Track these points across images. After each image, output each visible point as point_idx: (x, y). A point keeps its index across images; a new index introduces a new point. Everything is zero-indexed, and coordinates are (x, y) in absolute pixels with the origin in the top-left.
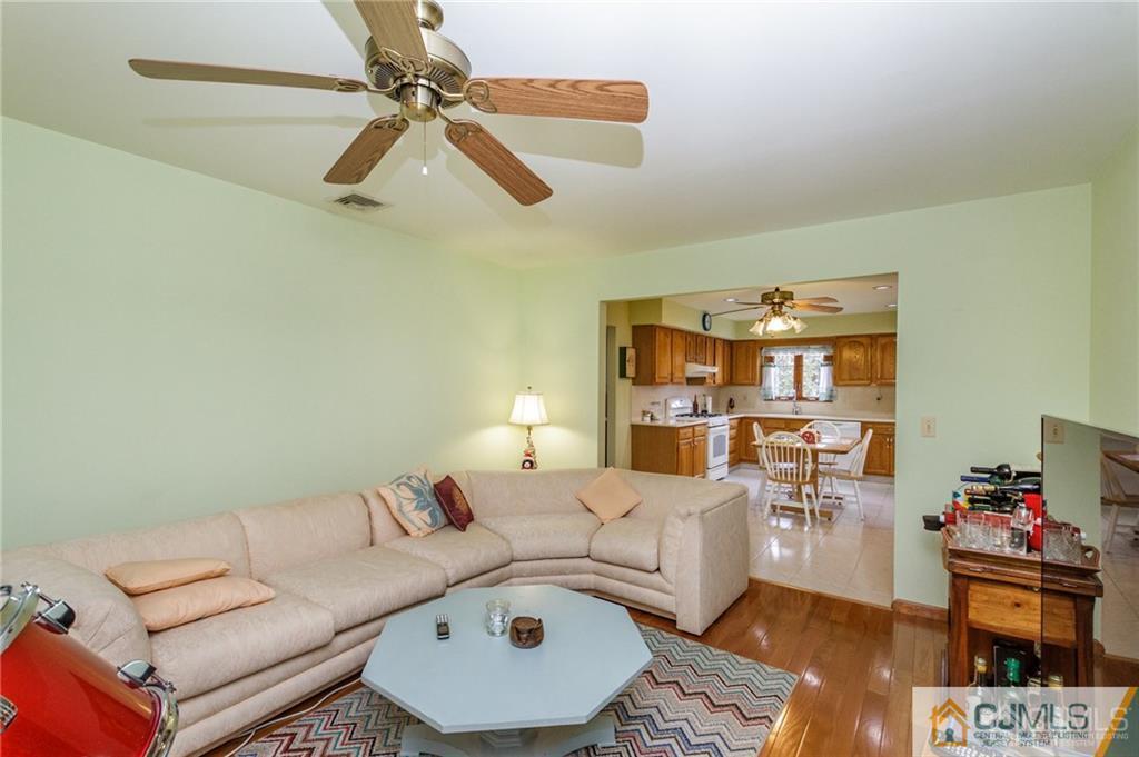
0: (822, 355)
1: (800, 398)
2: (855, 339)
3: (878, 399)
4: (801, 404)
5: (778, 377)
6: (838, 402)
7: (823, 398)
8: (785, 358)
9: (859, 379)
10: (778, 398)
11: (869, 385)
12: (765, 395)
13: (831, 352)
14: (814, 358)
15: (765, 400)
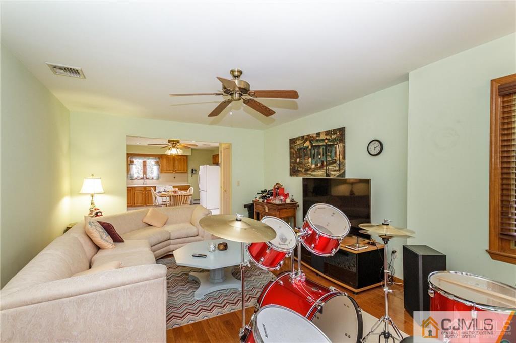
0: (154, 161)
1: (146, 178)
2: (168, 156)
3: (174, 178)
6: (161, 179)
7: (155, 178)
8: (138, 161)
9: (170, 171)
10: (136, 178)
11: (172, 173)
12: (131, 177)
13: (158, 160)
14: (151, 162)
15: (130, 180)
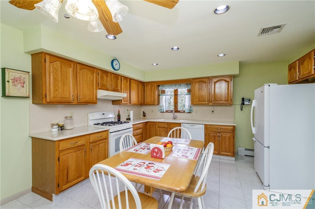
0: (187, 89)
1: (177, 111)
2: (202, 80)
3: (213, 112)
4: (177, 114)
5: (166, 101)
7: (186, 111)
8: (169, 90)
10: (167, 111)
12: (161, 110)
13: (190, 88)
14: (183, 90)
15: (161, 112)
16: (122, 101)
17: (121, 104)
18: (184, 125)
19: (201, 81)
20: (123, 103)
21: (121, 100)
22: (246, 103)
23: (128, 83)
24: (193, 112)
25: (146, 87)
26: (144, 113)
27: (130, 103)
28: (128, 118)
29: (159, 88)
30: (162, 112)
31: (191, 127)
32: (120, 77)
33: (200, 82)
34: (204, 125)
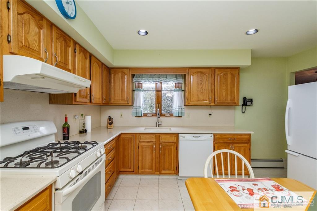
2: (201, 70)
7: (176, 115)
9: (203, 100)
12: (137, 113)
14: (168, 85)
15: (136, 117)
16: (78, 95)
17: (74, 103)
18: (184, 137)
19: (201, 72)
20: (78, 100)
21: (75, 94)
22: (248, 103)
23: (88, 61)
24: (184, 115)
25: (112, 76)
26: (110, 118)
27: (90, 102)
28: (81, 129)
29: (134, 80)
30: (139, 116)
31: (195, 139)
32: (72, 41)
33: (200, 74)
34: (212, 135)
